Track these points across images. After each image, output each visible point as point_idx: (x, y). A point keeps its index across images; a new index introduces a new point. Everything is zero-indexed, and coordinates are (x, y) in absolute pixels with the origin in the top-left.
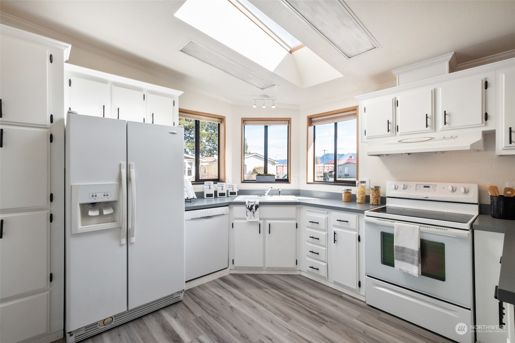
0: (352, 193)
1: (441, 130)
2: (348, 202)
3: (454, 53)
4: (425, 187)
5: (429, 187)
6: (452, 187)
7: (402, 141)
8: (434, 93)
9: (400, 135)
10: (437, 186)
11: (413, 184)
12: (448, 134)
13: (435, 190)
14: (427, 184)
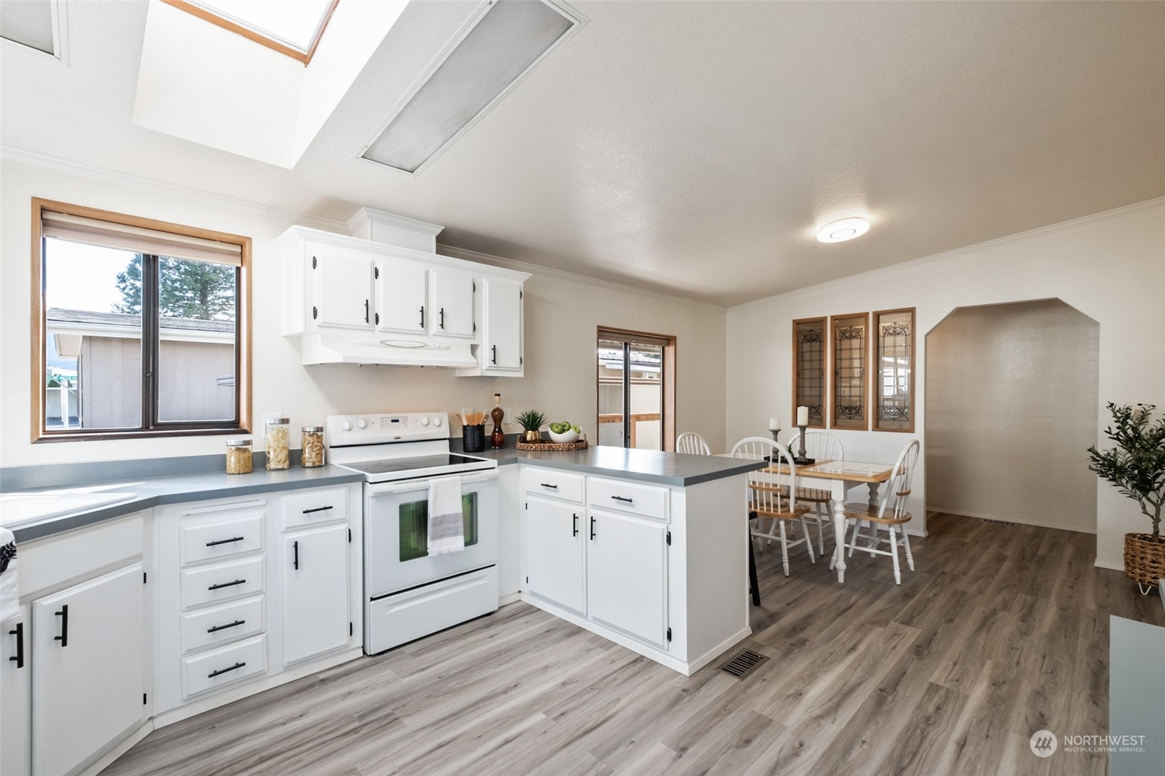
0: (255, 450)
1: (434, 335)
2: (248, 473)
3: (444, 228)
4: (393, 421)
5: (397, 421)
6: (427, 420)
7: (386, 342)
8: (427, 274)
9: (380, 331)
10: (409, 418)
11: (376, 418)
12: (444, 341)
13: (406, 425)
14: (395, 416)
